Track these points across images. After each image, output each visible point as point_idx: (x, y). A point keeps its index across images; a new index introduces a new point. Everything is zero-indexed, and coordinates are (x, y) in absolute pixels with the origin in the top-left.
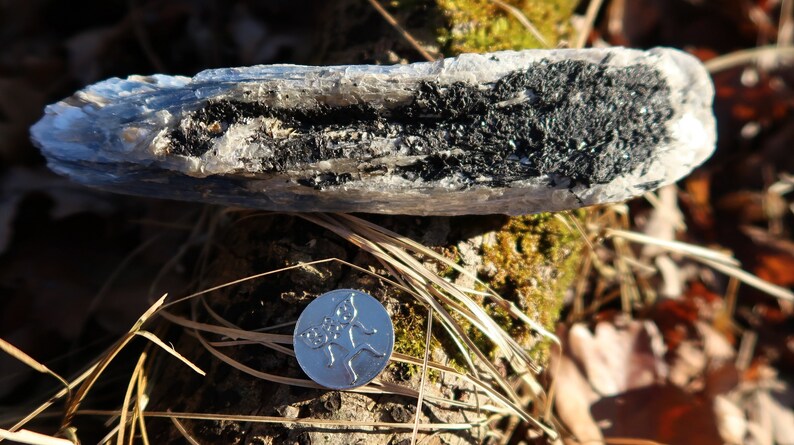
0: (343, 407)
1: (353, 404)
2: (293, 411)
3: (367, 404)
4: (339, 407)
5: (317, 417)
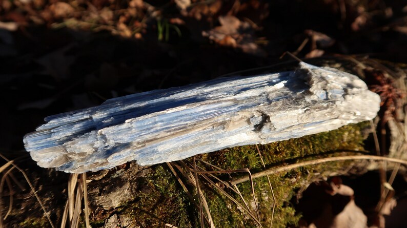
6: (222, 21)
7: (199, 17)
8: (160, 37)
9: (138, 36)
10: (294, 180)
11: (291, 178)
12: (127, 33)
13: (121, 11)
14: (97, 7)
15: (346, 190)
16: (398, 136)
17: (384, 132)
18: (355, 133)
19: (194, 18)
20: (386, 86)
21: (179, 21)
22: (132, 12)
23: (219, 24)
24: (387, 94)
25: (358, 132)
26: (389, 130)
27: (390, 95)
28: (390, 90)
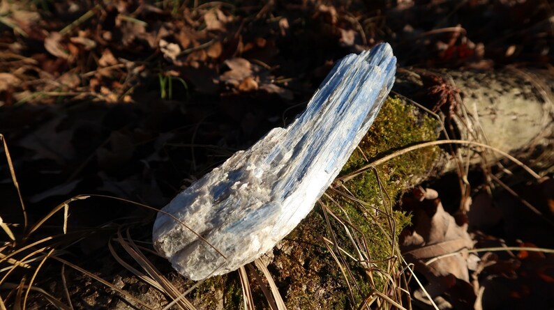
0: (148, 294)
1: (154, 295)
2: (120, 284)
3: (162, 301)
4: (146, 293)
5: (131, 293)
6: (230, 64)
7: (196, 65)
8: (163, 94)
9: (127, 99)
10: (398, 182)
11: (395, 181)
12: (113, 97)
13: (90, 73)
14: (52, 73)
15: (431, 193)
16: (463, 129)
17: (452, 128)
18: (429, 133)
19: (191, 67)
20: (444, 85)
21: (175, 73)
22: (104, 72)
23: (228, 69)
24: (446, 92)
25: (432, 132)
26: (455, 125)
27: (449, 92)
28: (447, 88)
